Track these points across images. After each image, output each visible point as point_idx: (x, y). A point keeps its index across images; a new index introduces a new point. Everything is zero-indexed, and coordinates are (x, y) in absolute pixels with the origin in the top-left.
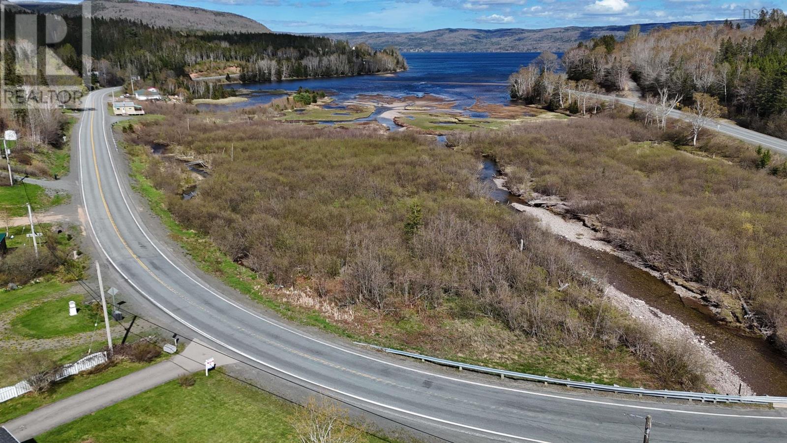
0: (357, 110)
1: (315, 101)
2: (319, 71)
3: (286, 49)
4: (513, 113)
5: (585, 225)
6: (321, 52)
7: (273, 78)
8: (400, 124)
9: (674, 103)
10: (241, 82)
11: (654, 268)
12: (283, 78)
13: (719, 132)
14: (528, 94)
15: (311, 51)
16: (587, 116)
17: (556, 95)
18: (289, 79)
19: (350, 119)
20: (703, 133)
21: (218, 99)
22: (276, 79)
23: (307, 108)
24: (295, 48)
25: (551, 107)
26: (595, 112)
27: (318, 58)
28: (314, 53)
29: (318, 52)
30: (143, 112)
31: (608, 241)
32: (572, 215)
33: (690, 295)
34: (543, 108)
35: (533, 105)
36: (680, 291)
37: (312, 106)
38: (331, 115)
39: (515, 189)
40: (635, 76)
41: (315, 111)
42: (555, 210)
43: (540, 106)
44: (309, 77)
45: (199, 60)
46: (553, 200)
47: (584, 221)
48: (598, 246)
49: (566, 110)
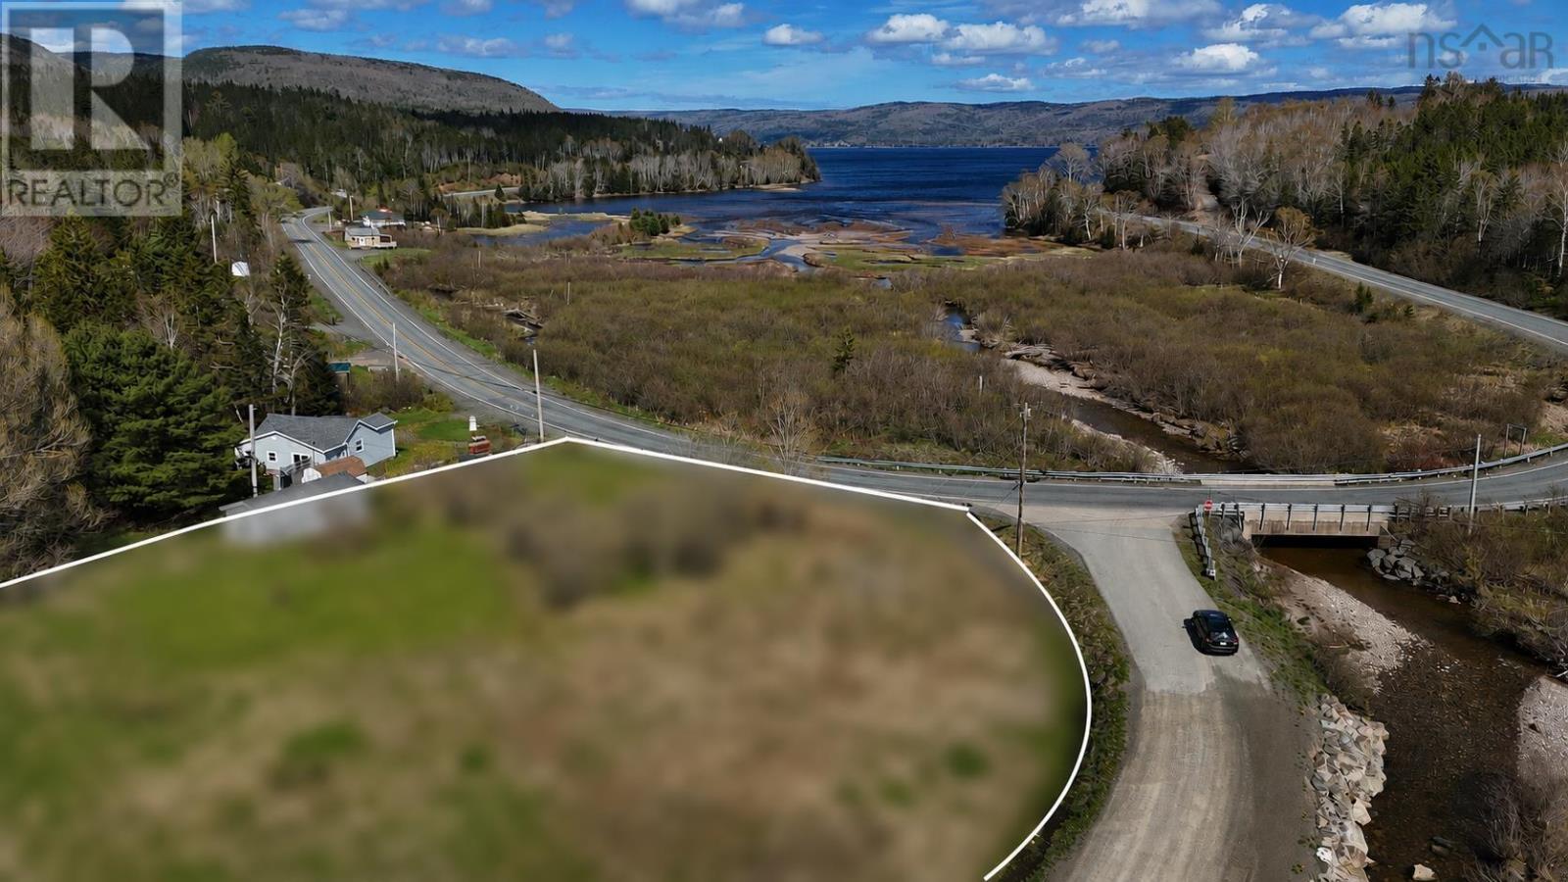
0: (741, 244)
1: (666, 231)
2: (660, 183)
3: (596, 142)
4: (1005, 249)
5: (1075, 374)
6: (661, 149)
7: (579, 194)
8: (814, 263)
9: (1256, 226)
10: (522, 202)
11: (1145, 410)
12: (596, 195)
13: (1313, 269)
14: (1034, 219)
15: (642, 146)
16: (1127, 251)
17: (1079, 216)
18: (605, 195)
19: (731, 257)
20: (1292, 270)
21: (497, 227)
22: (583, 196)
23: (653, 241)
24: (614, 139)
25: (1071, 239)
26: (1142, 245)
27: (658, 158)
28: (650, 150)
29: (656, 149)
30: (393, 244)
31: (1099, 389)
32: (1060, 364)
33: (1179, 431)
34: (1058, 241)
35: (1040, 237)
36: (1168, 429)
37: (659, 239)
38: (697, 250)
39: (987, 341)
40: (1214, 187)
41: (669, 245)
42: (1038, 360)
43: (1052, 238)
44: (641, 193)
45: (445, 161)
46: (1039, 349)
47: (1072, 369)
48: (1086, 394)
49: (1096, 244)
